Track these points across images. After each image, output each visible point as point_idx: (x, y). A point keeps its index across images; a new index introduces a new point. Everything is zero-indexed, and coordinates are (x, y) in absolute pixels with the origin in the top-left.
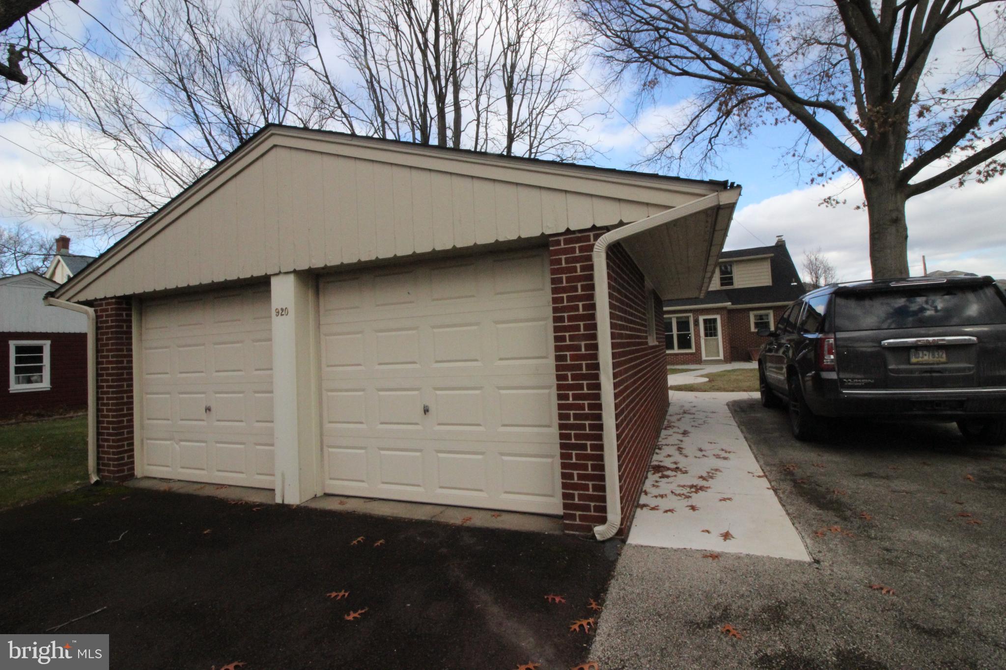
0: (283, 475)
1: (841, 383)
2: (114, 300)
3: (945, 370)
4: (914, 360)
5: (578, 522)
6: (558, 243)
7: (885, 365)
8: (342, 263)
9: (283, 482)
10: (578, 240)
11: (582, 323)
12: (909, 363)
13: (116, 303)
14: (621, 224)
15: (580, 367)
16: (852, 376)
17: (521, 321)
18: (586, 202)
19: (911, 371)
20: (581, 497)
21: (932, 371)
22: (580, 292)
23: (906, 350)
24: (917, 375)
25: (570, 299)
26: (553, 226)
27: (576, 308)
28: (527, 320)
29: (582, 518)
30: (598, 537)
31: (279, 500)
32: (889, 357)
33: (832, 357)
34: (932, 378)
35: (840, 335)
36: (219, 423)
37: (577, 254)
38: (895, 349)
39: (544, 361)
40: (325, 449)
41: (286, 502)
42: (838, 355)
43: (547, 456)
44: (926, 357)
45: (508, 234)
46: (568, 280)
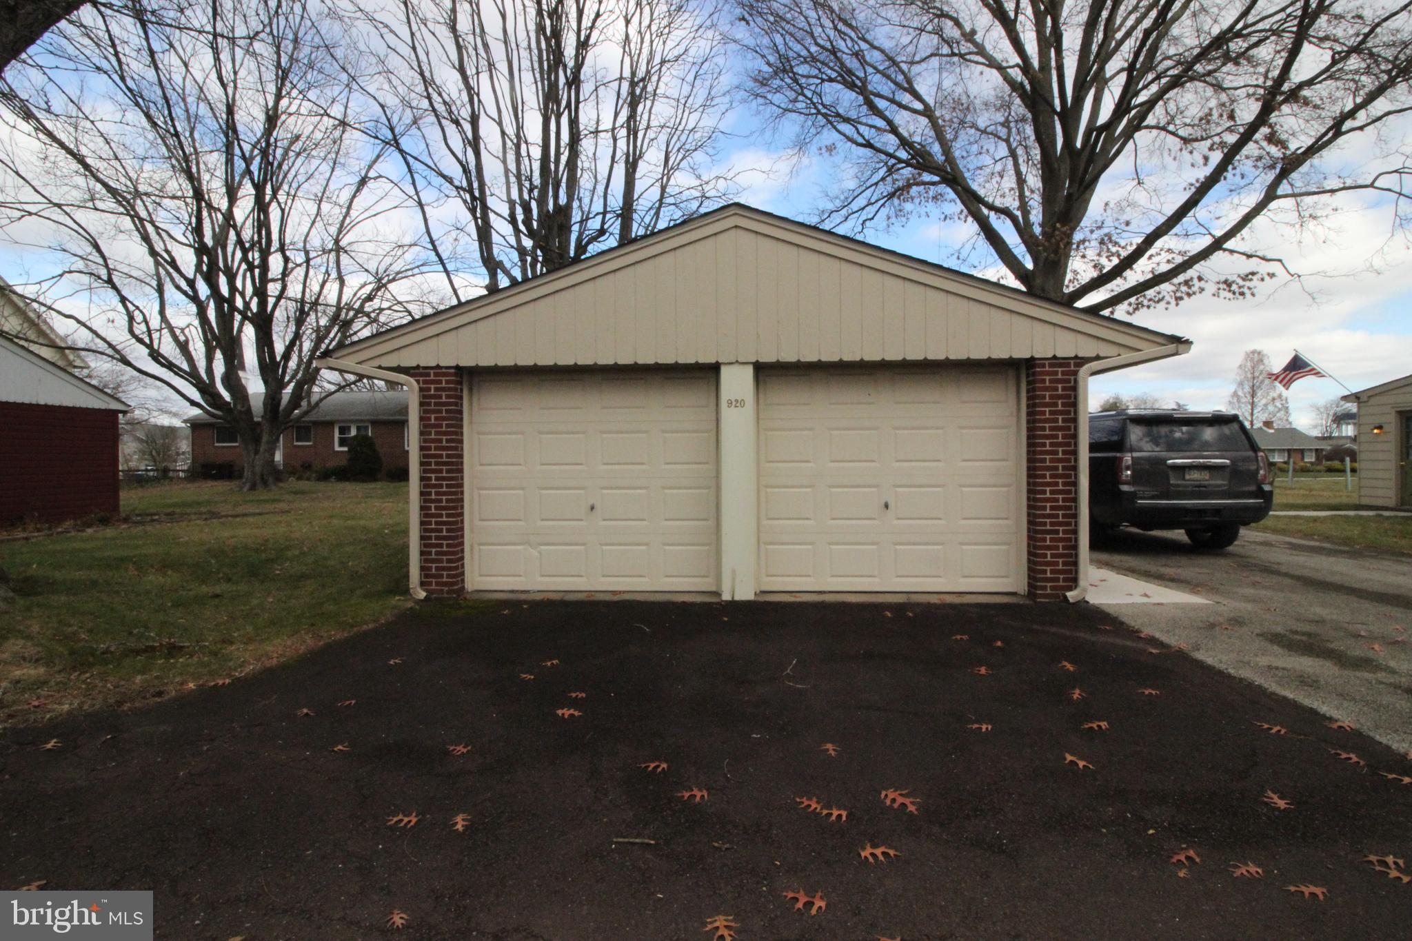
0: (734, 572)
1: (1133, 496)
2: (453, 371)
3: (1210, 485)
4: (1187, 477)
5: (1049, 591)
6: (1044, 366)
7: (1168, 479)
8: (820, 361)
9: (734, 580)
10: (1061, 365)
11: (1060, 433)
12: (1184, 479)
13: (455, 374)
14: (1098, 358)
15: (1056, 468)
16: (1142, 488)
17: (984, 428)
18: (1070, 336)
19: (1186, 486)
20: (1052, 572)
21: (1199, 486)
22: (1060, 408)
23: (1182, 469)
24: (1190, 489)
25: (1051, 413)
26: (1042, 350)
27: (1056, 421)
28: (991, 428)
29: (1052, 588)
30: (1071, 600)
31: (726, 597)
32: (1171, 473)
33: (1129, 472)
34: (1200, 491)
35: (1136, 454)
36: (605, 523)
37: (1060, 376)
38: (1176, 468)
39: (1004, 463)
40: (762, 546)
41: (737, 598)
42: (1133, 472)
43: (1005, 544)
44: (1195, 475)
45: (1001, 353)
46: (1051, 397)
